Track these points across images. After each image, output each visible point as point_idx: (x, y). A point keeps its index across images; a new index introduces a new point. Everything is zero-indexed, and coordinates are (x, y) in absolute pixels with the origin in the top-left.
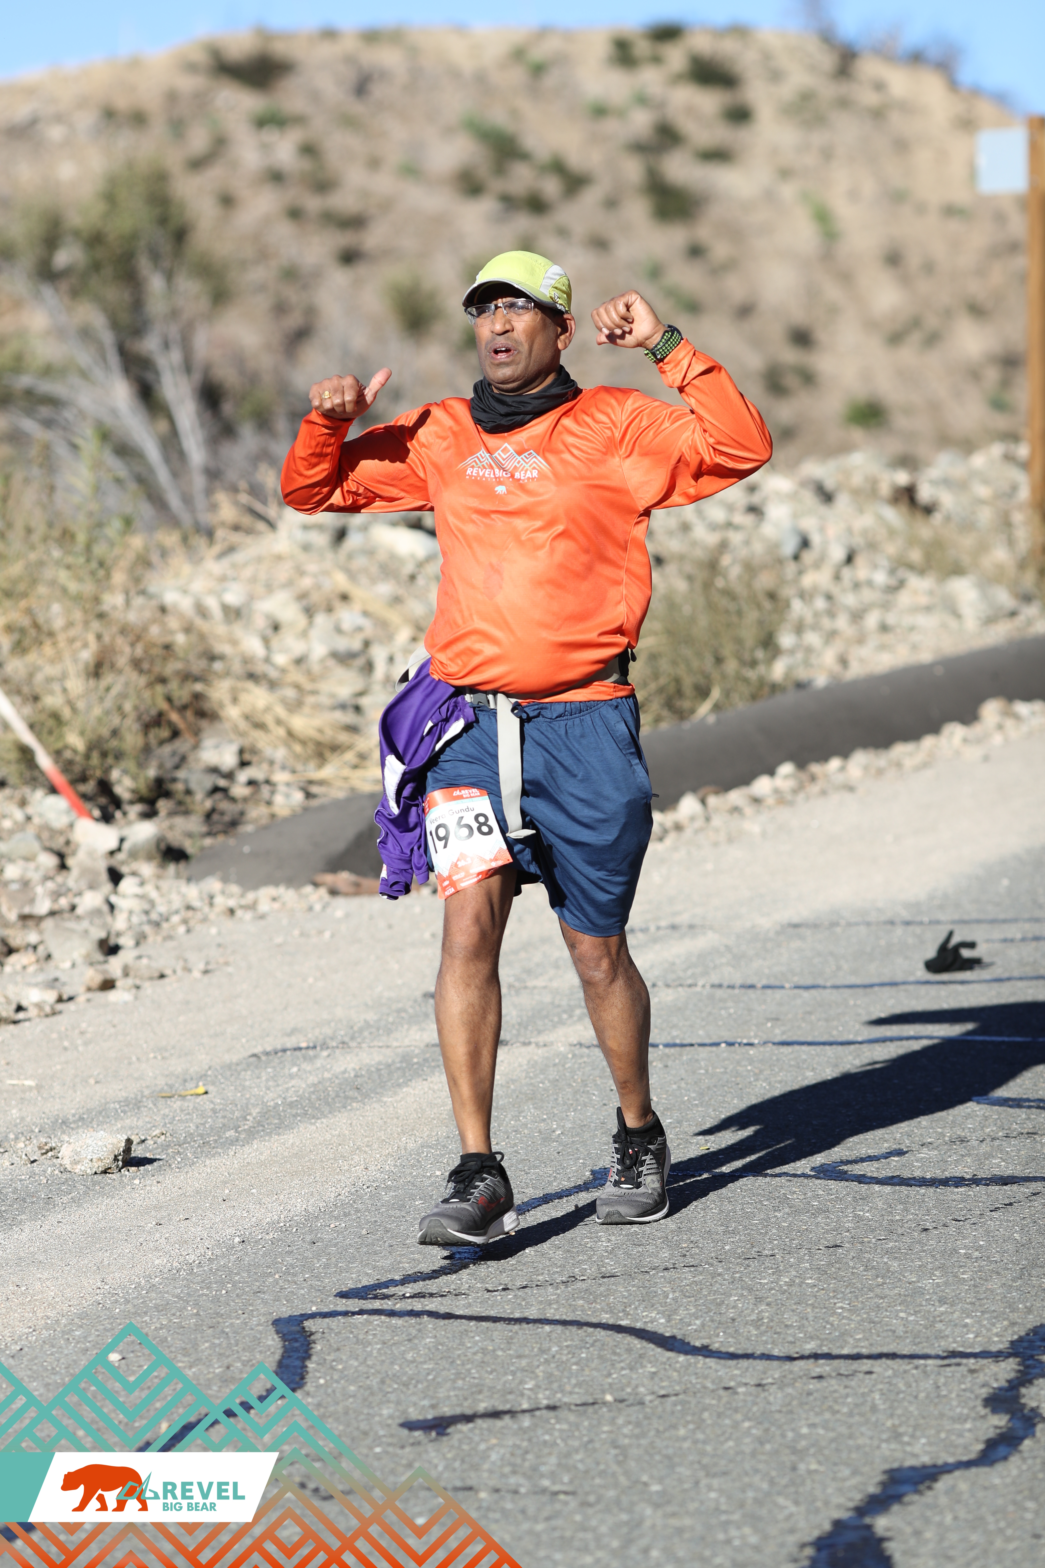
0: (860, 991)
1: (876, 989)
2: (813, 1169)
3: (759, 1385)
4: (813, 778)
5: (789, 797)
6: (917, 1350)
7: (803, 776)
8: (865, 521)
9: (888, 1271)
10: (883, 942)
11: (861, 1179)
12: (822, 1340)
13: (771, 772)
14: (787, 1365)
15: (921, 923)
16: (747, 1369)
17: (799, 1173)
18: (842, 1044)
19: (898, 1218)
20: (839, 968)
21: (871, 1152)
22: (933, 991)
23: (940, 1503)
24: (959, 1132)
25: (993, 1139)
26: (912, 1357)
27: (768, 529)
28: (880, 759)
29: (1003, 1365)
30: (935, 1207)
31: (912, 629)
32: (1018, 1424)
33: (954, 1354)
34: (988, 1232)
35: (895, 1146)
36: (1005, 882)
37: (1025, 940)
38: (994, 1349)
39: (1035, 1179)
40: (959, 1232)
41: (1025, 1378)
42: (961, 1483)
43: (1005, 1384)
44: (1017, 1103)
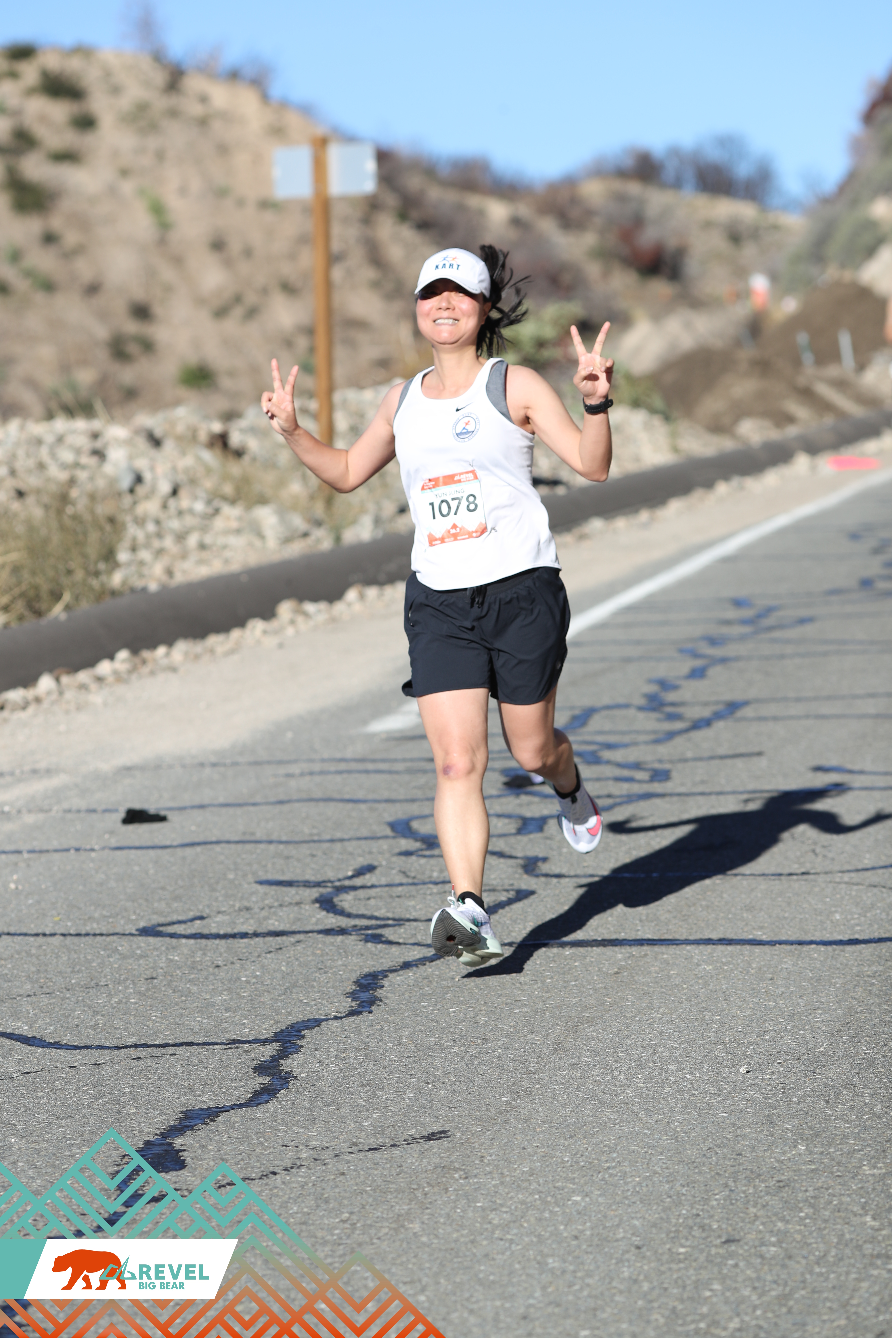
1: (188, 810)
2: (137, 930)
3: (95, 1064)
5: (125, 676)
6: (208, 1040)
7: (137, 660)
8: (188, 461)
9: (190, 992)
10: (195, 779)
11: (172, 936)
12: (141, 1036)
13: (112, 658)
14: (116, 1052)
15: (224, 765)
16: (86, 1056)
17: (127, 932)
18: (161, 847)
19: (198, 959)
20: (161, 797)
21: (181, 918)
22: (231, 810)
23: (219, 1129)
24: (246, 904)
25: (271, 907)
26: (204, 1044)
27: (108, 469)
28: (197, 647)
29: (268, 1047)
30: (225, 952)
31: (225, 547)
32: (276, 1082)
33: (234, 1041)
34: (263, 967)
35: (198, 914)
36: (289, 735)
37: (302, 774)
38: (262, 1038)
39: (299, 932)
40: (242, 967)
41: (283, 1054)
42: (235, 1116)
43: (269, 1058)
44: (290, 884)
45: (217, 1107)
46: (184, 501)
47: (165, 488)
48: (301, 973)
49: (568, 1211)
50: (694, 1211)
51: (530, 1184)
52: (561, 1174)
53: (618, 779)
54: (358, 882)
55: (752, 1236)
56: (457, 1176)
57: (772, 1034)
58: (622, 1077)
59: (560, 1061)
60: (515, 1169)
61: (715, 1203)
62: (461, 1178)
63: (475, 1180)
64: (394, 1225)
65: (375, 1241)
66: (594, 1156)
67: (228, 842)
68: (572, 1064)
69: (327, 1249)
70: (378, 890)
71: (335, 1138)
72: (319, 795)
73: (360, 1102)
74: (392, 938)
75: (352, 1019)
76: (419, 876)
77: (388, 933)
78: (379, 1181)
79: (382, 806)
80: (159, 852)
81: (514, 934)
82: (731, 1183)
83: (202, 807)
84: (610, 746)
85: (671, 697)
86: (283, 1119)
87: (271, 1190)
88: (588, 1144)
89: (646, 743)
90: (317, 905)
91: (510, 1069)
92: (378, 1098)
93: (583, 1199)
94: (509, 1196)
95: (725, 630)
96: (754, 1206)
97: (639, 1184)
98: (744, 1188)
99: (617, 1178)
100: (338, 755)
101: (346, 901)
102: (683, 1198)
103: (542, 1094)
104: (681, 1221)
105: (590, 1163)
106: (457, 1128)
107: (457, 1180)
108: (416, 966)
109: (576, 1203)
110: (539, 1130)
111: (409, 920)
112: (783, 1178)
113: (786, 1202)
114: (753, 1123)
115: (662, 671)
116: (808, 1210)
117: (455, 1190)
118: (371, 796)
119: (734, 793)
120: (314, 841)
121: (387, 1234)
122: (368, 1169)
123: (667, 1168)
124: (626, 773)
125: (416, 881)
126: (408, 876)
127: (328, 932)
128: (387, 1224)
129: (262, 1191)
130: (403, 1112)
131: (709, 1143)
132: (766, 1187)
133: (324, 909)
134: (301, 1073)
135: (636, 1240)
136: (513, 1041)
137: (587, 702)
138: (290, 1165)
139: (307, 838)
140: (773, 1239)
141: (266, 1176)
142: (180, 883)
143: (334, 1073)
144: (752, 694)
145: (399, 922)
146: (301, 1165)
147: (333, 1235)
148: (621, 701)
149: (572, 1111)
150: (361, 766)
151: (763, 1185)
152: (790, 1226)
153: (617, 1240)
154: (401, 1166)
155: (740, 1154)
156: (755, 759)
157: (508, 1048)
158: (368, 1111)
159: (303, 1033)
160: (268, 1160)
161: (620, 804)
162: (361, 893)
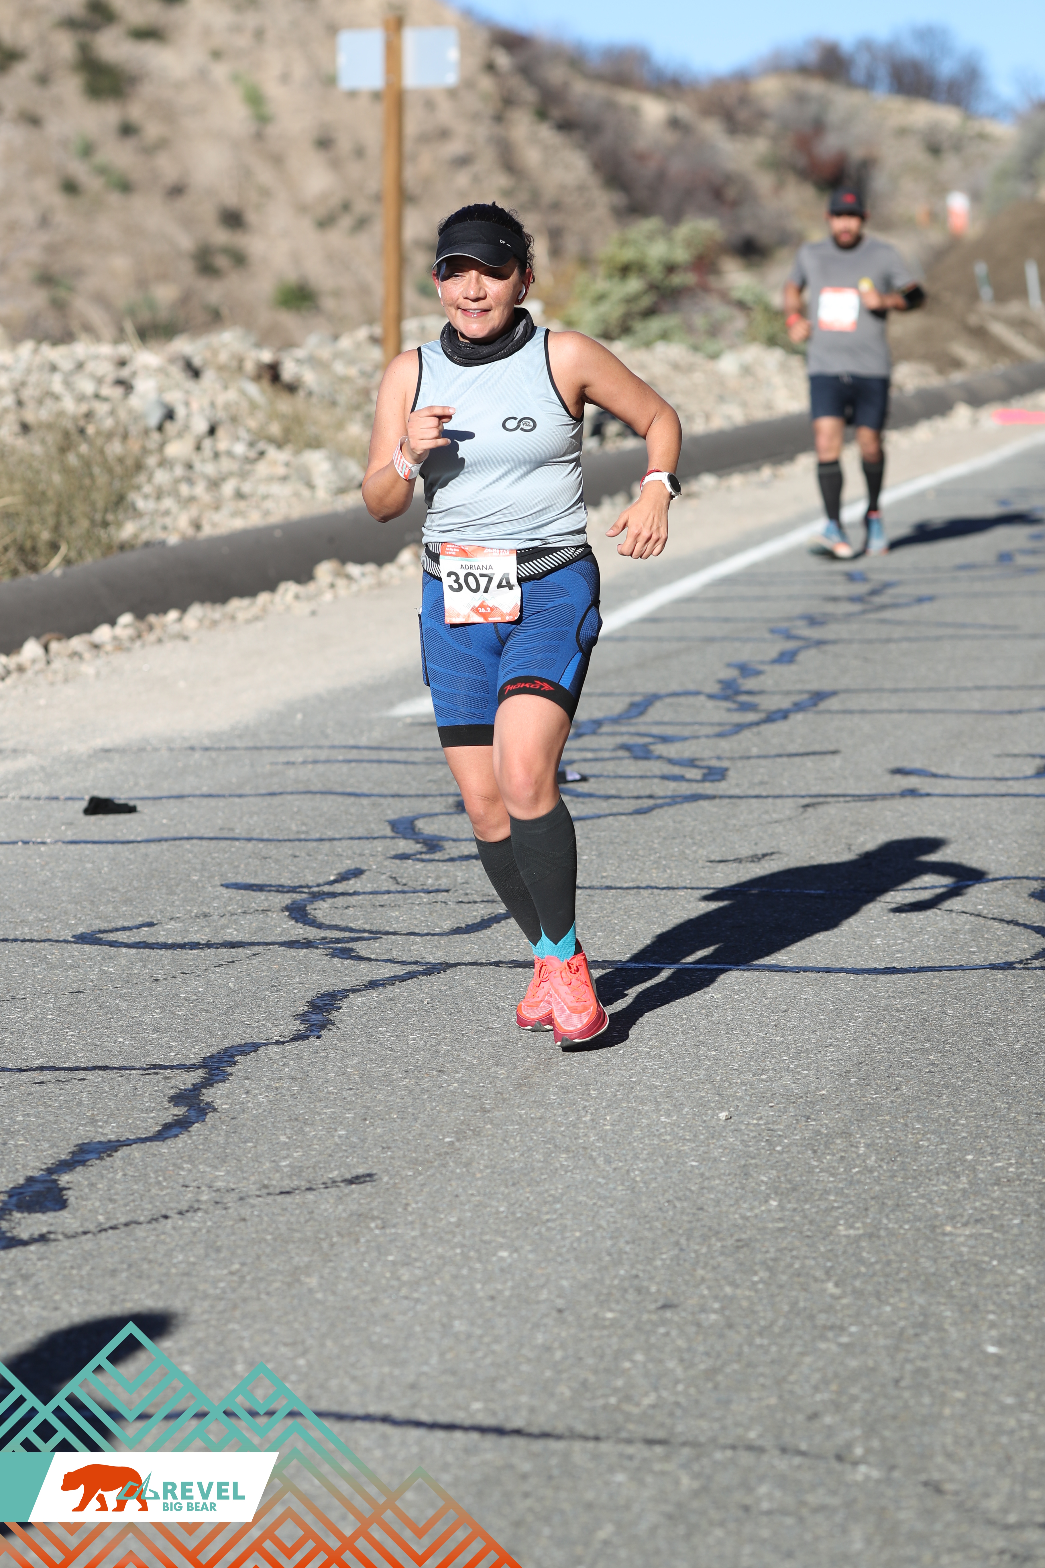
0: (150, 802)
1: (164, 801)
2: (74, 936)
4: (151, 628)
5: (127, 644)
7: (143, 626)
8: (230, 395)
9: (117, 1009)
10: (180, 764)
12: (50, 1058)
13: (113, 623)
14: (17, 1075)
15: (219, 749)
17: (61, 939)
18: (123, 843)
19: (136, 971)
20: (136, 784)
21: (126, 924)
22: (213, 802)
23: (115, 1166)
24: (206, 910)
25: (232, 915)
26: (120, 1068)
27: (135, 401)
28: (215, 612)
29: (192, 1074)
30: (169, 964)
31: (265, 497)
32: (193, 1113)
33: (155, 1066)
34: (208, 982)
35: (148, 920)
36: (299, 716)
37: (304, 763)
38: (188, 1063)
39: (259, 944)
40: (184, 982)
41: (208, 1083)
42: (136, 1152)
43: (190, 1087)
44: (260, 888)
45: (118, 1141)
46: (223, 442)
47: (200, 426)
48: (250, 991)
49: (490, 1267)
50: (634, 1272)
51: (454, 1236)
52: (493, 1226)
53: (664, 777)
54: (339, 888)
55: (693, 1301)
56: (373, 1225)
57: (771, 1073)
58: (588, 1118)
59: (521, 1098)
60: (441, 1220)
61: (659, 1263)
62: (377, 1227)
63: (393, 1230)
64: (289, 1279)
65: (263, 1296)
66: (534, 1207)
67: (201, 838)
68: (535, 1102)
69: (206, 1304)
70: (360, 897)
71: (244, 1178)
72: (319, 787)
73: (283, 1139)
74: (363, 953)
75: (295, 1044)
76: (410, 883)
77: (361, 948)
78: (283, 1229)
79: (385, 802)
80: (120, 847)
81: (503, 952)
82: (683, 1241)
83: (180, 797)
84: (665, 739)
85: (750, 684)
86: (190, 1156)
87: (158, 1236)
88: (531, 1192)
89: (707, 737)
90: (287, 913)
91: (463, 1105)
92: (305, 1134)
93: (510, 1256)
94: (428, 1249)
95: (830, 608)
96: (704, 1268)
97: (579, 1239)
98: (697, 1247)
99: (554, 1232)
100: (352, 742)
101: (321, 910)
102: (625, 1256)
103: (492, 1135)
104: (616, 1282)
105: (528, 1214)
106: (386, 1171)
107: (372, 1230)
108: (384, 985)
109: (502, 1259)
110: (479, 1175)
111: (387, 933)
112: (744, 1236)
113: (741, 1264)
114: (724, 1174)
115: (746, 653)
116: (763, 1274)
117: (368, 1241)
118: (376, 791)
119: (794, 796)
120: (300, 840)
121: (277, 1289)
122: (273, 1214)
123: (615, 1222)
124: (677, 770)
125: (406, 888)
126: (398, 883)
127: (291, 944)
128: (280, 1277)
129: (148, 1237)
130: (329, 1151)
131: (668, 1196)
132: (723, 1247)
133: (293, 918)
134: (223, 1104)
135: (560, 1303)
136: (473, 1075)
137: (651, 688)
138: (185, 1208)
139: (292, 837)
140: (716, 1306)
141: (156, 1220)
142: (135, 884)
143: (260, 1105)
144: (844, 682)
145: (376, 934)
146: (199, 1209)
147: (216, 1288)
148: (691, 687)
149: (522, 1155)
150: (374, 755)
151: (719, 1244)
152: (739, 1292)
153: (538, 1302)
154: (312, 1212)
155: (701, 1209)
156: (829, 758)
157: (466, 1082)
158: (288, 1149)
159: (236, 1058)
160: (163, 1202)
161: (661, 806)
162: (340, 901)
